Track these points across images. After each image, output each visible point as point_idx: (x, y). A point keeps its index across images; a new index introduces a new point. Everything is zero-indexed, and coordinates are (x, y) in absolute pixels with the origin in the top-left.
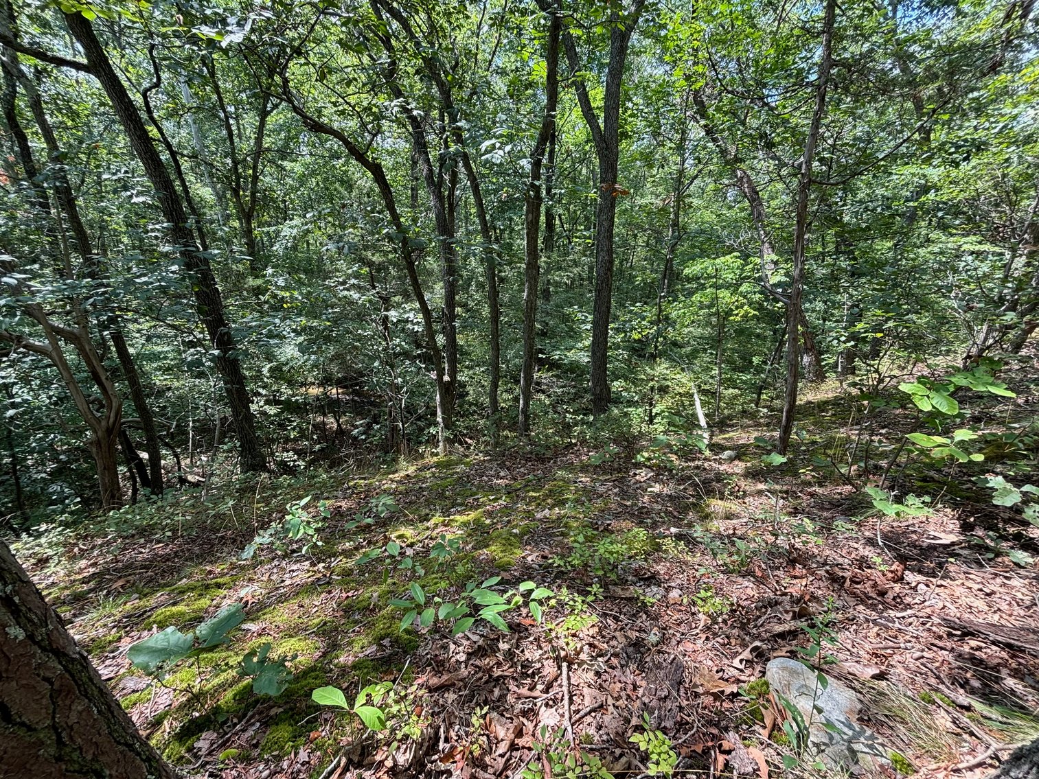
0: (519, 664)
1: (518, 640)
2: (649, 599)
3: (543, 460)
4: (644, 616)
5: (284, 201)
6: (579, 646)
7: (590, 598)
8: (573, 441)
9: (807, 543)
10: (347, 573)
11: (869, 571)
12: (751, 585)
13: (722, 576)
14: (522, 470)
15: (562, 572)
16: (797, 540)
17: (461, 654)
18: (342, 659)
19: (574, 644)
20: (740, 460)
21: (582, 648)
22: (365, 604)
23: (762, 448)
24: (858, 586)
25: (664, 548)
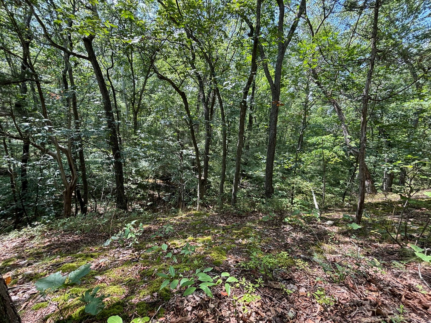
0: (218, 317)
1: (219, 303)
2: (289, 291)
3: (241, 217)
4: (286, 301)
5: (150, 109)
6: (250, 312)
7: (257, 286)
8: (256, 210)
9: (377, 272)
10: (146, 257)
11: (415, 293)
12: (346, 292)
13: (329, 284)
14: (231, 220)
15: (245, 270)
16: (370, 270)
17: (190, 307)
18: (133, 300)
19: (248, 311)
20: (336, 226)
21: (251, 314)
22: (151, 273)
23: (346, 221)
24: (410, 301)
25: (297, 264)
